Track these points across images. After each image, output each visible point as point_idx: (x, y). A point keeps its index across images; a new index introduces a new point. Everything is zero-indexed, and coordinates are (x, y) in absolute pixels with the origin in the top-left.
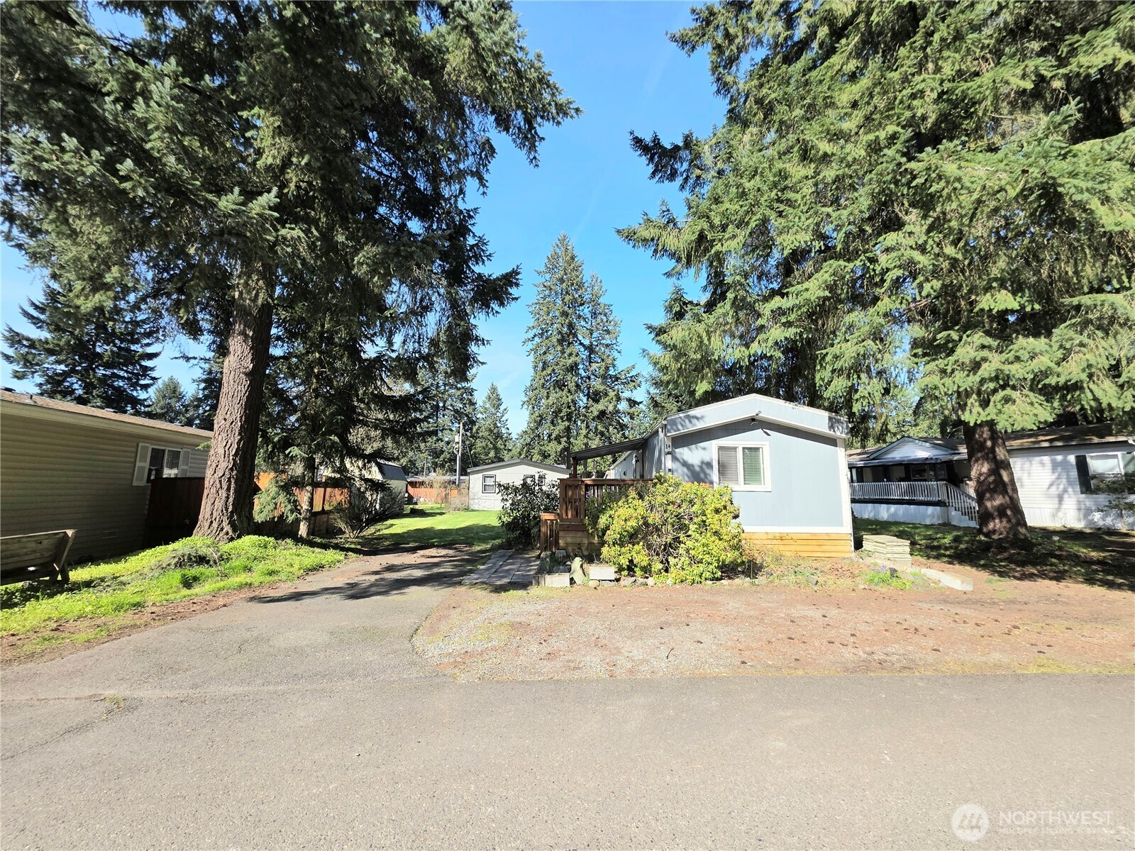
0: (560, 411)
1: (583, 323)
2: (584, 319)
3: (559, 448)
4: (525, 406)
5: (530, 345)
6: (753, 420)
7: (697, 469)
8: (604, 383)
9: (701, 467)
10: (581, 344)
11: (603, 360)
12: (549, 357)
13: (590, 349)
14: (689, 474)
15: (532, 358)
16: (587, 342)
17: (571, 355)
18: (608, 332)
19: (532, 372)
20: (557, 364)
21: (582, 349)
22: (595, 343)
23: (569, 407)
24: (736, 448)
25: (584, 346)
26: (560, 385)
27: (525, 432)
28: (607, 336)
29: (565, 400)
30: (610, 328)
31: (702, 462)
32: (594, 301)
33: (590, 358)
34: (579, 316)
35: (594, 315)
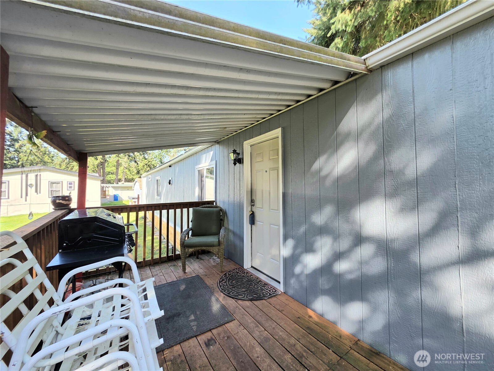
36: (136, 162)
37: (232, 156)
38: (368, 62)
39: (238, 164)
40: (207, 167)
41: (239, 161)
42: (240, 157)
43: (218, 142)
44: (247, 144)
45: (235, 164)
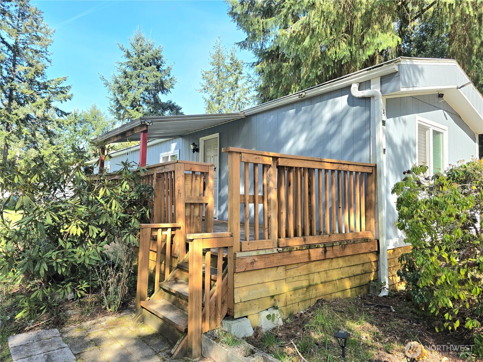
6: (440, 96)
7: (399, 151)
9: (402, 149)
14: (393, 157)
24: (426, 130)
31: (403, 143)
36: (36, 148)
37: (192, 147)
38: (245, 114)
39: (195, 152)
40: (172, 155)
41: (196, 150)
42: (197, 147)
43: (181, 136)
44: (202, 140)
45: (194, 152)
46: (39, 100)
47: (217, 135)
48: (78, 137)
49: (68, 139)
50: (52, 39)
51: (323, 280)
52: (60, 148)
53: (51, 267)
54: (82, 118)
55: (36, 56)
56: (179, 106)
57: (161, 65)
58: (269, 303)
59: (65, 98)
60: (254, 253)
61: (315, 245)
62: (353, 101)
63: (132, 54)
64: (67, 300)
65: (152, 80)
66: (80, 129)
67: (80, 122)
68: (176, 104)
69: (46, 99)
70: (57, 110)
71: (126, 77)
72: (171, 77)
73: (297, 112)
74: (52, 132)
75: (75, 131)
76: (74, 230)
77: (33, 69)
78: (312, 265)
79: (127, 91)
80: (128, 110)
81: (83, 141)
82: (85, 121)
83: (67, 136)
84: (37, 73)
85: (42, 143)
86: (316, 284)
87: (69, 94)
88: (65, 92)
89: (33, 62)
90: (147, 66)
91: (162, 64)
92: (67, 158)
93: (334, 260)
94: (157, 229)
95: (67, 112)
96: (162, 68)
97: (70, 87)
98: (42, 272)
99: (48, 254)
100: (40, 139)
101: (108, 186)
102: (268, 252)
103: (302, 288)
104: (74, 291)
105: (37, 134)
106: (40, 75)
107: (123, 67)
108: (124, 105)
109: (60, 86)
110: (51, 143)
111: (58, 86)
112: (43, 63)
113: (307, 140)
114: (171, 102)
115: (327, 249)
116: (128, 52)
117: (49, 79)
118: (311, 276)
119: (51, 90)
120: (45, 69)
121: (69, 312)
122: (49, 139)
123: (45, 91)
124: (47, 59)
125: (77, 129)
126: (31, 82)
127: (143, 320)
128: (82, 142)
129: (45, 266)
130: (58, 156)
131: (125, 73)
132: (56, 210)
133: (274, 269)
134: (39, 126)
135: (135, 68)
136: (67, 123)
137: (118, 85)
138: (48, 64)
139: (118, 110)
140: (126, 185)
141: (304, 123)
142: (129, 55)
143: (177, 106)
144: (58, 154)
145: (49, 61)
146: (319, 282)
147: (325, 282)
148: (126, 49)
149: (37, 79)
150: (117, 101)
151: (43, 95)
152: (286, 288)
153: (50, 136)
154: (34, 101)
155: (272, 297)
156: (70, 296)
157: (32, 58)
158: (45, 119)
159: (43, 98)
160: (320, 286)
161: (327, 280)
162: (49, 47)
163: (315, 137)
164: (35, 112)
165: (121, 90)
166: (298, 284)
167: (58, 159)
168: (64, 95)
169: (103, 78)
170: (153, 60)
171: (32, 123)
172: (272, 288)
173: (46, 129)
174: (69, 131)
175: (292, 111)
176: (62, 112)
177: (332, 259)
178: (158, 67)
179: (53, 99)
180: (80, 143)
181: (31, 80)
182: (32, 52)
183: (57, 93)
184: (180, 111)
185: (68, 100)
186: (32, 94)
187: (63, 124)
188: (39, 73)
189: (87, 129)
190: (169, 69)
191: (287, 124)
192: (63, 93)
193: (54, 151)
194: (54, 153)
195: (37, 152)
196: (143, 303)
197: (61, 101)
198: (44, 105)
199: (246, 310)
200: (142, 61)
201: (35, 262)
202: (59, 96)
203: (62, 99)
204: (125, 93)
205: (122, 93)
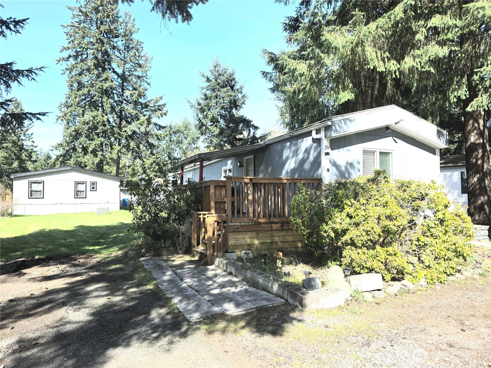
0: (96, 128)
1: (118, 54)
2: (119, 50)
3: (97, 160)
4: (60, 121)
5: (64, 65)
6: (387, 128)
7: (343, 169)
8: (135, 108)
9: (346, 167)
10: (114, 72)
11: (135, 89)
12: (85, 79)
13: (123, 78)
14: (337, 173)
15: (66, 77)
16: (120, 71)
17: (106, 79)
18: (140, 66)
19: (67, 90)
20: (92, 86)
21: (116, 77)
22: (127, 73)
23: (105, 125)
24: (374, 152)
25: (117, 74)
26: (94, 105)
27: (61, 145)
28: (139, 69)
29: (99, 118)
30: (141, 62)
31: (347, 163)
32: (127, 35)
33: (123, 86)
34: (114, 48)
35: (128, 48)
37: (239, 164)
38: (266, 144)
40: (229, 169)
42: (242, 164)
44: (245, 159)
45: (240, 167)
46: (142, 118)
47: (252, 156)
48: (173, 146)
49: (165, 148)
50: (151, 65)
51: (281, 240)
52: (159, 157)
53: (155, 231)
54: (176, 129)
55: (139, 81)
56: (250, 119)
57: (234, 85)
58: (247, 247)
59: (161, 114)
60: (238, 224)
61: (275, 222)
62: (314, 140)
63: (211, 79)
64: (162, 247)
65: (227, 100)
66: (175, 138)
67: (175, 133)
68: (247, 119)
69: (147, 117)
70: (156, 124)
71: (207, 99)
72: (243, 95)
73: (290, 144)
74: (153, 144)
75: (171, 141)
76: (164, 214)
77: (137, 92)
78: (274, 232)
79: (207, 111)
80: (209, 127)
81: (177, 149)
82: (177, 132)
83: (165, 146)
84: (140, 96)
85: (145, 154)
86: (277, 242)
87: (164, 111)
88: (162, 109)
89: (137, 86)
90: (224, 87)
91: (236, 84)
92: (164, 165)
93: (289, 231)
94: (200, 214)
95: (164, 125)
96: (236, 88)
97: (165, 104)
98: (151, 233)
99: (153, 225)
100: (144, 151)
101: (179, 194)
102: (246, 224)
103: (267, 243)
104: (164, 243)
105: (141, 146)
106: (142, 97)
107: (204, 91)
108: (205, 123)
109: (158, 104)
110: (152, 153)
111: (156, 104)
112: (144, 87)
113: (295, 162)
114: (243, 117)
115: (284, 224)
116: (207, 78)
117: (149, 99)
118: (274, 238)
119: (150, 108)
120: (146, 92)
121: (163, 252)
122: (150, 150)
123: (146, 109)
124: (147, 82)
125: (172, 139)
126: (136, 103)
127: (194, 256)
128: (176, 151)
129: (152, 230)
130: (158, 164)
131: (205, 95)
132: (156, 206)
133: (251, 232)
134: (142, 140)
135: (213, 90)
136: (164, 136)
137: (200, 107)
138: (148, 87)
139: (200, 128)
140: (189, 193)
141: (294, 152)
142: (208, 80)
143: (248, 120)
144: (158, 163)
145: (149, 84)
146: (279, 241)
147: (283, 242)
148: (206, 75)
149: (140, 100)
150: (200, 120)
151: (145, 113)
152: (256, 242)
153: (150, 148)
154: (138, 119)
155: (249, 245)
156: (163, 245)
157: (136, 83)
158: (147, 133)
159: (145, 115)
160: (280, 243)
161: (284, 241)
162: (148, 72)
163: (298, 161)
164: (139, 129)
165: (202, 110)
166: (264, 241)
167: (157, 167)
168: (161, 112)
169: (189, 101)
170: (228, 82)
171: (137, 137)
172: (249, 241)
173: (148, 142)
174: (166, 141)
175: (288, 144)
176: (160, 126)
177: (288, 230)
178: (232, 87)
179: (152, 116)
180: (174, 151)
181: (135, 101)
182: (136, 78)
183: (156, 111)
184: (252, 123)
185: (164, 116)
186: (136, 114)
187: (161, 137)
188: (141, 95)
189: (180, 139)
190: (241, 88)
191: (286, 152)
192: (160, 110)
193: (154, 160)
194: (154, 162)
195: (142, 162)
196: (194, 249)
197: (159, 117)
198: (146, 122)
199: (235, 249)
200: (219, 84)
201: (148, 228)
202: (157, 113)
203: (160, 115)
204: (205, 113)
205: (203, 112)
